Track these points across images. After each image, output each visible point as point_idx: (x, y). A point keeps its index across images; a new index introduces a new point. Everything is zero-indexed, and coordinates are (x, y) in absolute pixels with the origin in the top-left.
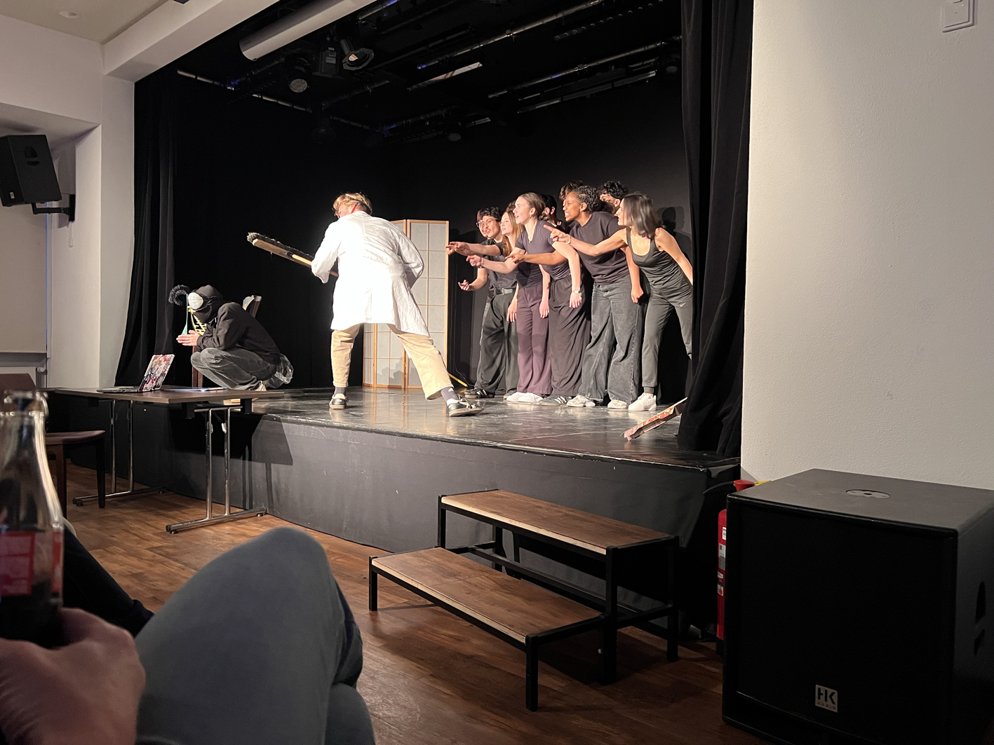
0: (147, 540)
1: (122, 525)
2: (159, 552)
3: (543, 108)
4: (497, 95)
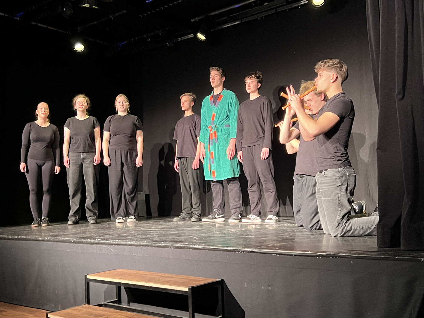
3: (229, 26)
4: (197, 19)
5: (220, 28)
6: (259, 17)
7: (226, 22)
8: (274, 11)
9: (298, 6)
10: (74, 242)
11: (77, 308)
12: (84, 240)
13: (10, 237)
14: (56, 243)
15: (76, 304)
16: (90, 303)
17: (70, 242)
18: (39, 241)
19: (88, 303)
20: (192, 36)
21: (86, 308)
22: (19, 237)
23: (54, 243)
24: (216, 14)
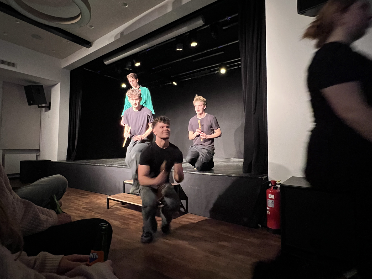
0: (81, 205)
1: (71, 201)
2: (86, 209)
3: (186, 80)
4: (173, 76)
5: (183, 80)
6: (199, 77)
7: (186, 78)
8: (205, 75)
9: (215, 74)
10: (119, 167)
11: (119, 194)
12: (123, 167)
13: (93, 164)
14: (112, 167)
15: (119, 192)
16: (125, 192)
17: (118, 167)
18: (105, 166)
19: (124, 192)
20: (171, 83)
21: (123, 194)
22: (97, 164)
23: (111, 167)
24: (181, 75)
